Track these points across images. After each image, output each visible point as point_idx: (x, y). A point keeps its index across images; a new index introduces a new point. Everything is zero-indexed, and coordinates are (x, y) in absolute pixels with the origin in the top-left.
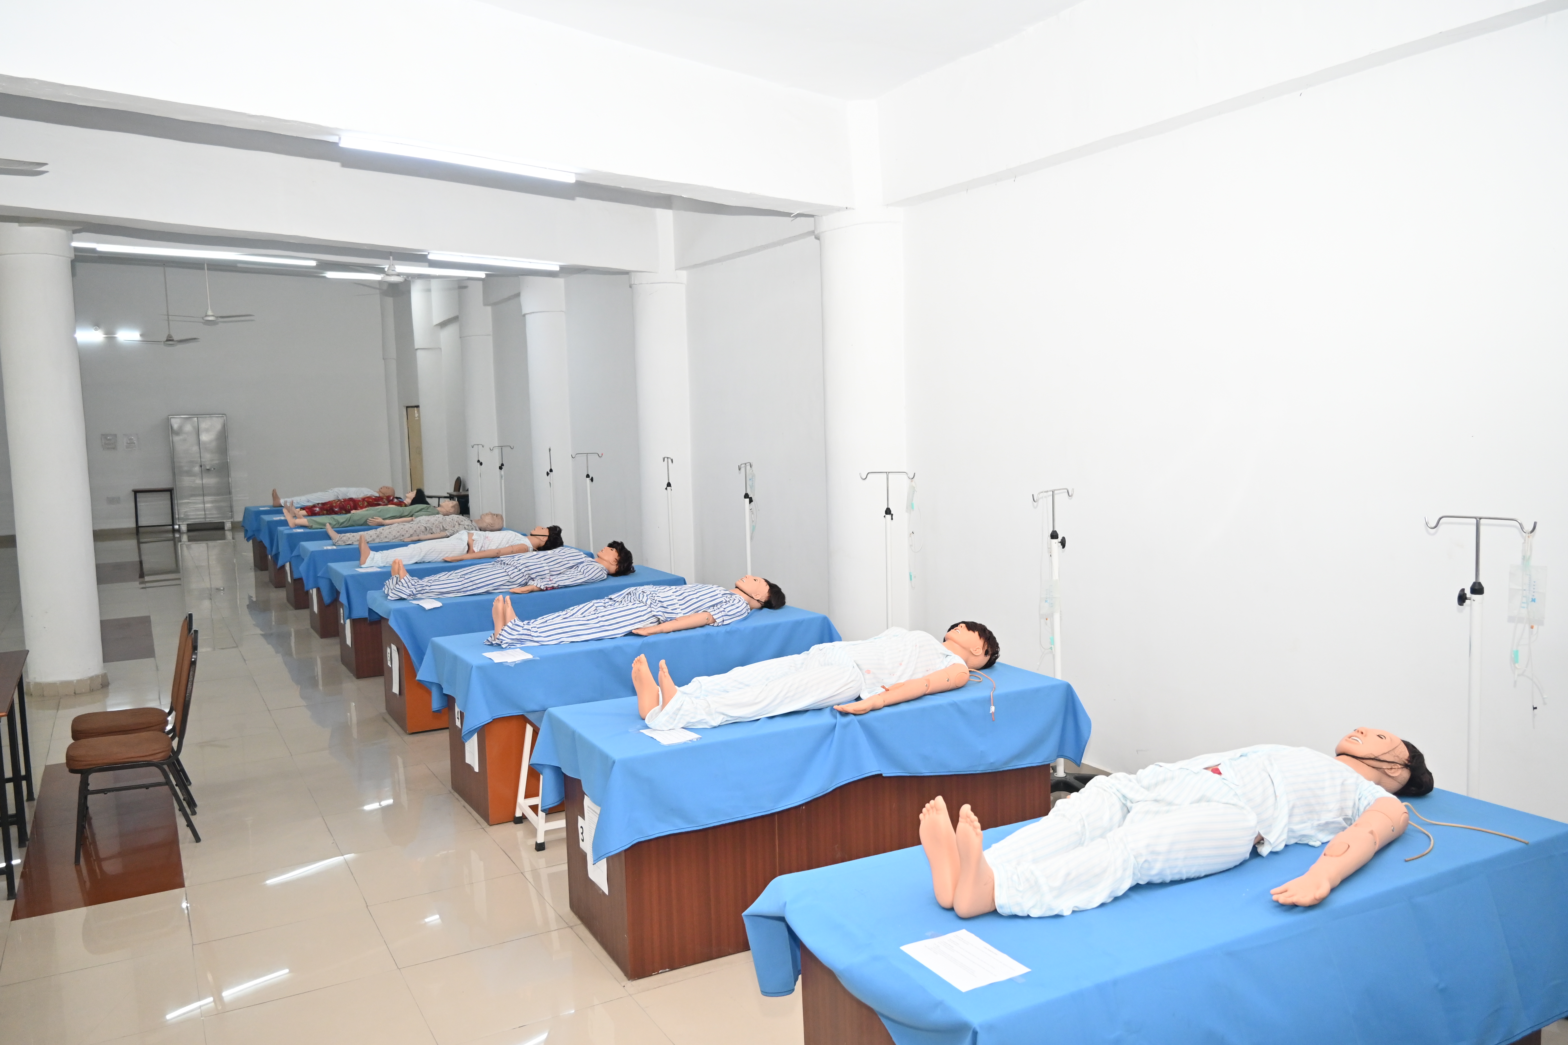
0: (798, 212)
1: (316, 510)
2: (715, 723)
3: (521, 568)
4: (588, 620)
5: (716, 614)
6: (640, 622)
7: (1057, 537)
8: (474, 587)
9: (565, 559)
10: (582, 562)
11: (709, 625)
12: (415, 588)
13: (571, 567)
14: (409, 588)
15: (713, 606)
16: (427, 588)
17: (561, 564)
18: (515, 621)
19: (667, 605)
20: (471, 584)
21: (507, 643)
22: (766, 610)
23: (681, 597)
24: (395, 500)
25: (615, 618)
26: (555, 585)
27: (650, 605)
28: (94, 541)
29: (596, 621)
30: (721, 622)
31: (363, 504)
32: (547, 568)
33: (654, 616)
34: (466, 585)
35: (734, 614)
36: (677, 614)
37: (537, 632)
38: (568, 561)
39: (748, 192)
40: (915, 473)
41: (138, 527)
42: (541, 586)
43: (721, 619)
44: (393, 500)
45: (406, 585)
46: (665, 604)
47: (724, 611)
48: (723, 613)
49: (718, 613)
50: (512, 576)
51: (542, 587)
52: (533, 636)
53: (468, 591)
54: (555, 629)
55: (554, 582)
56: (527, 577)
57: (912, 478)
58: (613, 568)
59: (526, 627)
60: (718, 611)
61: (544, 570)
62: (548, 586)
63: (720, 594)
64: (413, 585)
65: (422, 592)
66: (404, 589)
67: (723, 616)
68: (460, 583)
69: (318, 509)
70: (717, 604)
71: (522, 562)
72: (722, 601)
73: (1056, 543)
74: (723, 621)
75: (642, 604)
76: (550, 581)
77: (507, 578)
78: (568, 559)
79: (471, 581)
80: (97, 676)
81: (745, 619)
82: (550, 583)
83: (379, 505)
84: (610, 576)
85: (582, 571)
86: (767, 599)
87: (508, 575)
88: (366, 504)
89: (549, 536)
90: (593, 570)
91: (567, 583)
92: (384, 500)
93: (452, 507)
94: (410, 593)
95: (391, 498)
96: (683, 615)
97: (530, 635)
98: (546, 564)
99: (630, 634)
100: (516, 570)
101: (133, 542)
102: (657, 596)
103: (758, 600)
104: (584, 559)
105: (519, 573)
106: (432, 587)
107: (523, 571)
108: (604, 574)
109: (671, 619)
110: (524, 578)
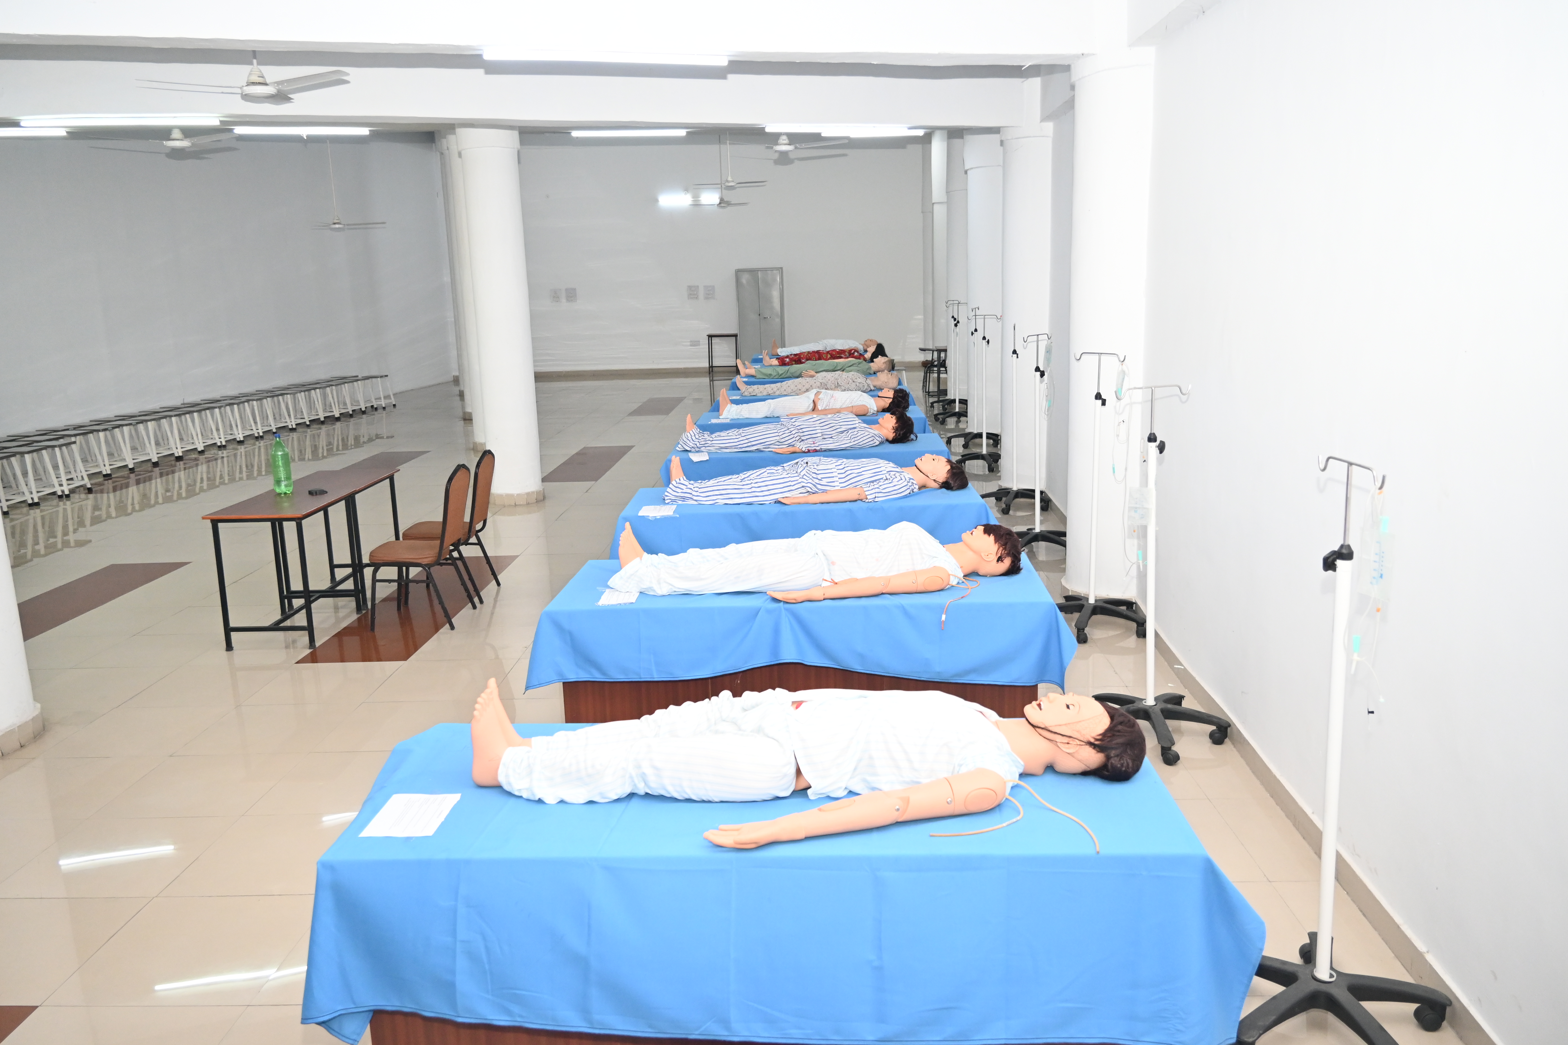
0: (1030, 64)
1: (786, 361)
2: (665, 592)
3: (792, 429)
4: (743, 485)
5: (869, 490)
6: (789, 491)
7: (1155, 440)
8: (749, 444)
9: (839, 424)
10: (855, 428)
11: (861, 500)
12: (699, 442)
13: (842, 432)
14: (693, 441)
15: (873, 482)
16: (709, 442)
17: (834, 428)
18: (680, 480)
19: (822, 478)
20: (746, 441)
21: (670, 499)
22: (944, 490)
23: (843, 471)
24: (856, 354)
25: (766, 486)
26: (818, 448)
27: (803, 476)
28: (535, 382)
29: (749, 486)
30: (872, 499)
31: (827, 356)
32: (820, 431)
33: (803, 487)
34: (742, 442)
35: (889, 492)
36: (834, 486)
37: (697, 491)
38: (841, 426)
39: (937, 53)
40: (1125, 356)
41: (711, 367)
42: (802, 448)
43: (873, 496)
44: (853, 353)
45: (690, 439)
46: (819, 477)
47: (878, 488)
48: (877, 490)
49: (872, 489)
50: (781, 437)
51: (804, 449)
52: (693, 495)
53: (743, 447)
54: (713, 491)
55: (817, 445)
56: (797, 438)
57: (1123, 362)
58: (891, 435)
59: (690, 486)
60: (873, 487)
61: (817, 433)
62: (810, 448)
63: (885, 470)
64: (696, 439)
65: (706, 445)
66: (688, 442)
67: (875, 493)
68: (736, 440)
69: (788, 360)
70: (876, 481)
71: (797, 424)
72: (882, 479)
73: (1153, 445)
74: (875, 497)
75: (796, 475)
76: (814, 443)
77: (777, 438)
78: (841, 424)
79: (747, 439)
80: (533, 492)
81: (905, 497)
82: (813, 445)
83: (841, 358)
84: (887, 443)
85: (850, 436)
86: (945, 480)
87: (778, 436)
88: (829, 356)
89: (893, 399)
90: (862, 436)
91: (831, 447)
92: (846, 353)
93: (884, 363)
94: (693, 445)
95: (853, 351)
96: (840, 488)
97: (691, 494)
98: (819, 428)
99: (778, 502)
100: (788, 431)
101: (706, 380)
102: (814, 468)
103: (934, 480)
104: (857, 425)
105: (790, 434)
106: (713, 442)
107: (793, 432)
108: (875, 441)
109: (824, 491)
110: (794, 439)
